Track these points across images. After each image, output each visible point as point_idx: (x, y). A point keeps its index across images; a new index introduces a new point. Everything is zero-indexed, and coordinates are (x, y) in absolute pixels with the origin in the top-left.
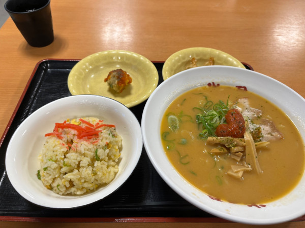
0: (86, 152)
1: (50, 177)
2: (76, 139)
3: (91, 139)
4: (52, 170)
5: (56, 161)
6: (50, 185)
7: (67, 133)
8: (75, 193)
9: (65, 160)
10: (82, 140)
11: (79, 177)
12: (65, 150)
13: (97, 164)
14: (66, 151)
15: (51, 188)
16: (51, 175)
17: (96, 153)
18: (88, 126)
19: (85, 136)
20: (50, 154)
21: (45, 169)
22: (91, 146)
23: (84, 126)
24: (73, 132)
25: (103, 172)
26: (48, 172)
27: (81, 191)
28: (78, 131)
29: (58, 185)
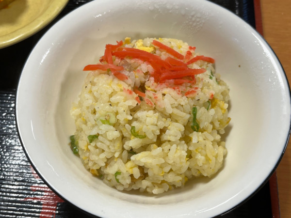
0: (176, 111)
1: (103, 156)
2: (151, 83)
3: (181, 84)
4: (108, 143)
5: (116, 125)
6: (99, 170)
7: (133, 69)
8: (148, 190)
9: (135, 124)
10: (164, 85)
11: (163, 161)
12: (133, 103)
13: (195, 137)
14: (135, 105)
15: (99, 175)
16: (103, 151)
17: (195, 115)
18: (172, 57)
19: (169, 78)
20: (103, 108)
21: (93, 138)
22: (183, 101)
23: (164, 56)
24: (145, 67)
25: (206, 156)
26: (99, 144)
27: (159, 187)
28: (153, 66)
29: (118, 173)
